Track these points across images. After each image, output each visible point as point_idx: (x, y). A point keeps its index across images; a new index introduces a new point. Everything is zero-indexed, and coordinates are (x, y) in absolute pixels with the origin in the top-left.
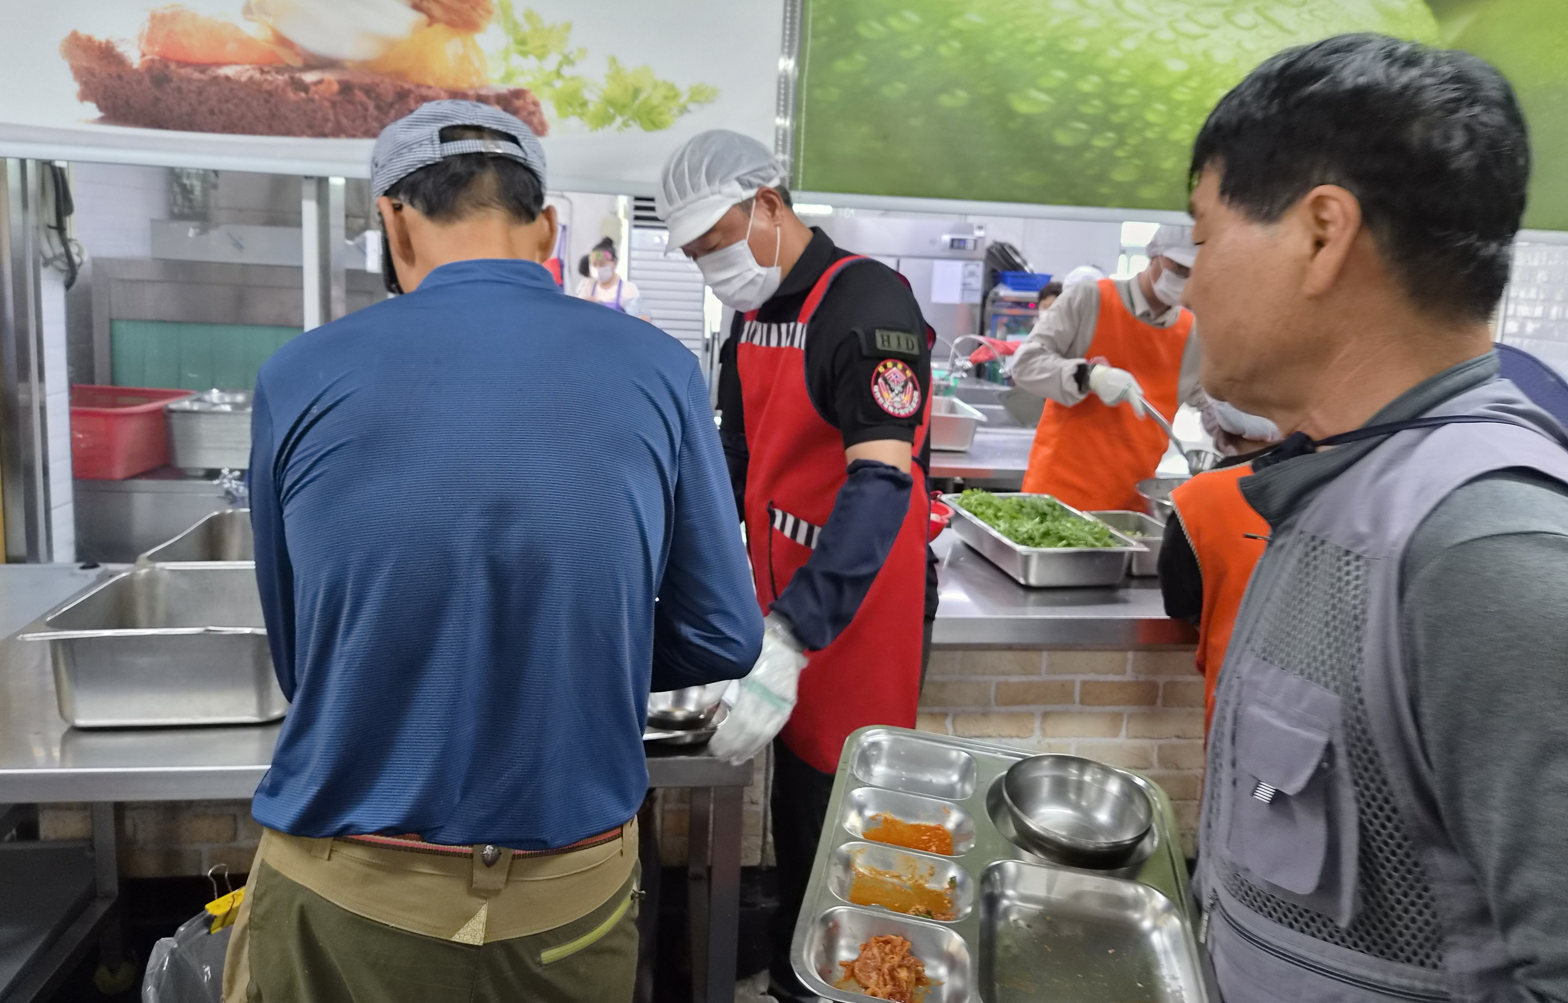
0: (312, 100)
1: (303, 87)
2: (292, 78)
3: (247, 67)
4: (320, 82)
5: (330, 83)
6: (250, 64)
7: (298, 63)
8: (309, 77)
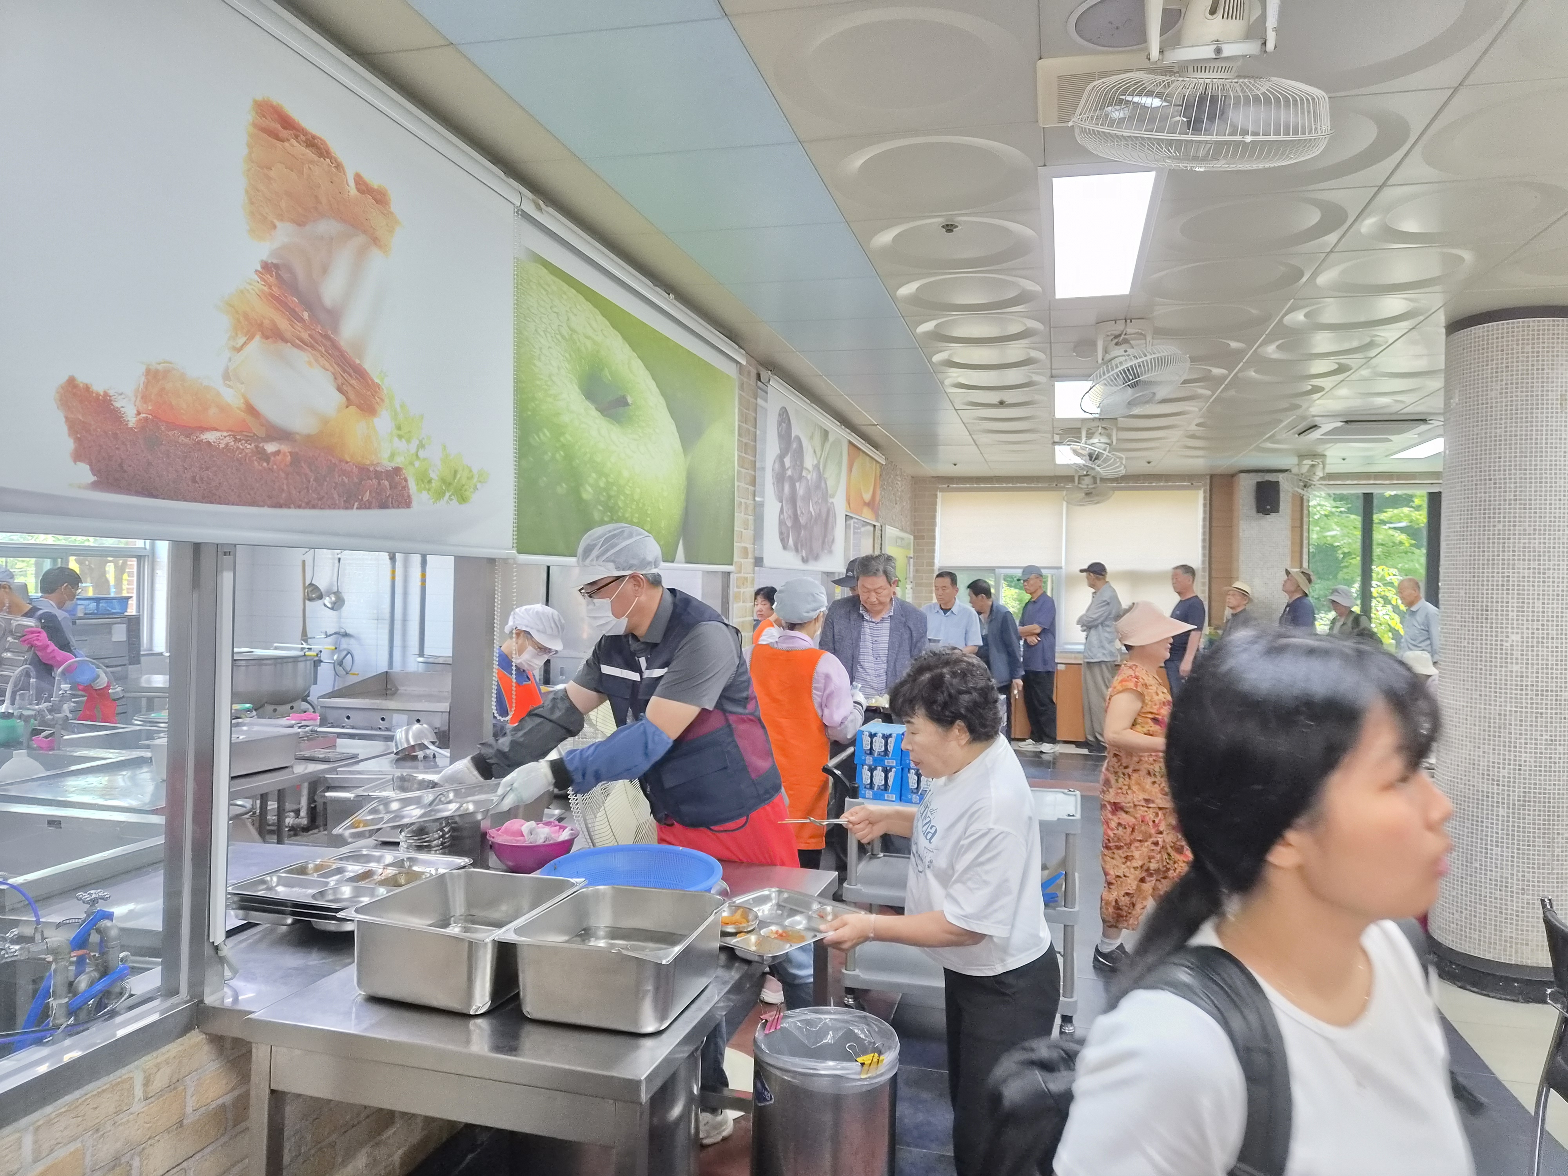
0: (271, 470)
1: (264, 457)
2: (257, 447)
3: (225, 434)
4: (278, 453)
5: (285, 454)
6: (227, 431)
7: (261, 433)
8: (271, 448)
